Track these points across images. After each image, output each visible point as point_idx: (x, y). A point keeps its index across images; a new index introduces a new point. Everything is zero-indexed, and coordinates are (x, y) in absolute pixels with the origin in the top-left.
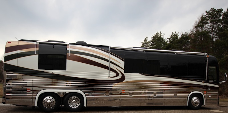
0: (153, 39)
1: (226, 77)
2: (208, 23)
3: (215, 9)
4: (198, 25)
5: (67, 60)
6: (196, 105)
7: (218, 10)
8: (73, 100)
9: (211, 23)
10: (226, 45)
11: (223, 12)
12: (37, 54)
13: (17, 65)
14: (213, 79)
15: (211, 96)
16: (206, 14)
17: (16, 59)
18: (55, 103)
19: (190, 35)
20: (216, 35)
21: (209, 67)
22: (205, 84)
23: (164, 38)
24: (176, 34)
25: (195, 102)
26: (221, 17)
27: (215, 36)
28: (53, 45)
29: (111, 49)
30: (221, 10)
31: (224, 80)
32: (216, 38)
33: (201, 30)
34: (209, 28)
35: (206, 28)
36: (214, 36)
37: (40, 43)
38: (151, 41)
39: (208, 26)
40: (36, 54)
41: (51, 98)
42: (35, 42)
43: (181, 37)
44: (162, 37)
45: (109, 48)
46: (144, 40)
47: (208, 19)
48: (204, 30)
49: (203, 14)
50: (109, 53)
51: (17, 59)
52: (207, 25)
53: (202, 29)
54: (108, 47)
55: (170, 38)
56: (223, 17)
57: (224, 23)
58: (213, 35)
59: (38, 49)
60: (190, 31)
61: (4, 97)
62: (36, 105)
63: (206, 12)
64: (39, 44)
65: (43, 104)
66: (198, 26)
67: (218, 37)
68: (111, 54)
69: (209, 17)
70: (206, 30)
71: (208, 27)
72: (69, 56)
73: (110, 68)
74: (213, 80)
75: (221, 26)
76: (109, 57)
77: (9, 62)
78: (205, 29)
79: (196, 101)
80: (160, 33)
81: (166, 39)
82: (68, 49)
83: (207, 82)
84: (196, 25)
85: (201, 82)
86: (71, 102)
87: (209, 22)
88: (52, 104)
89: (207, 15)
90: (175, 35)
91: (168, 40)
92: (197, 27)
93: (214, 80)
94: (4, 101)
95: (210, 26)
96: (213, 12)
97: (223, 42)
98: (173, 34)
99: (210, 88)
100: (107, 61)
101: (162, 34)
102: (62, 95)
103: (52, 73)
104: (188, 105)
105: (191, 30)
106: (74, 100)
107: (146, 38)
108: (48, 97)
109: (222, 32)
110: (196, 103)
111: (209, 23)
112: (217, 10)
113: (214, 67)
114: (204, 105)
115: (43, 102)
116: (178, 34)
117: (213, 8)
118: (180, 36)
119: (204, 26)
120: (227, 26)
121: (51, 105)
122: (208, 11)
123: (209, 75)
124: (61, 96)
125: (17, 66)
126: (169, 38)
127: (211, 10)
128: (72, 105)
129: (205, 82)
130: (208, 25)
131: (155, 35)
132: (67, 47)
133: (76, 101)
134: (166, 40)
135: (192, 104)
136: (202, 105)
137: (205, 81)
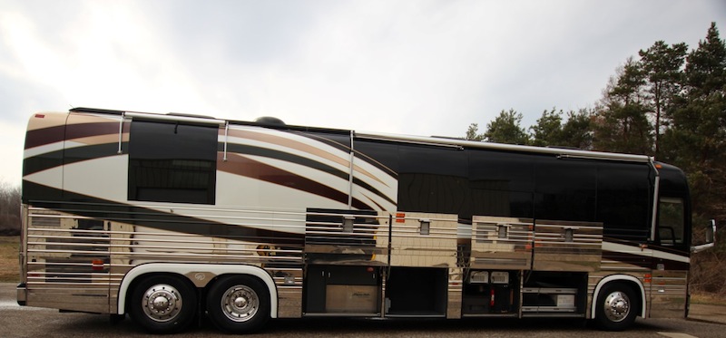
0: (492, 130)
1: (715, 230)
2: (644, 83)
3: (665, 44)
4: (616, 89)
5: (218, 172)
6: (617, 318)
7: (676, 46)
8: (236, 297)
9: (653, 84)
10: (696, 144)
11: (689, 51)
12: (123, 153)
13: (60, 187)
14: (674, 239)
15: (664, 288)
16: (641, 58)
17: (59, 169)
18: (179, 304)
19: (593, 118)
20: (668, 115)
21: (662, 200)
22: (649, 253)
23: (521, 127)
24: (555, 114)
25: (614, 308)
26: (683, 68)
27: (665, 120)
28: (174, 126)
29: (355, 139)
30: (681, 48)
31: (707, 241)
32: (667, 124)
33: (625, 103)
34: (647, 98)
35: (639, 96)
36: (661, 119)
37: (136, 119)
38: (486, 136)
39: (645, 91)
40: (120, 151)
41: (169, 289)
42: (119, 117)
43: (569, 123)
44: (515, 123)
45: (352, 136)
46: (468, 133)
47: (646, 73)
48: (633, 102)
49: (631, 59)
50: (349, 152)
51: (61, 167)
52: (642, 88)
53: (627, 101)
54: (347, 133)
55: (537, 125)
56: (688, 67)
57: (691, 83)
58: (658, 116)
59: (126, 137)
60: (594, 107)
61: (23, 285)
62: (121, 311)
63: (641, 53)
64: (130, 121)
65: (145, 309)
66: (617, 92)
67: (672, 122)
68: (356, 155)
69: (648, 68)
70: (639, 102)
71: (646, 94)
72: (225, 159)
73: (354, 199)
74: (671, 241)
75: (683, 91)
76: (351, 165)
77: (37, 178)
78: (635, 101)
79: (620, 304)
80: (511, 112)
81: (527, 129)
82: (221, 139)
83: (655, 245)
84: (611, 90)
85: (637, 245)
86: (232, 304)
87: (647, 80)
88: (172, 308)
89: (642, 62)
90: (551, 117)
91: (533, 131)
92: (613, 94)
93: (677, 241)
94: (23, 299)
95: (651, 91)
96: (660, 53)
97: (687, 134)
98: (548, 116)
99: (663, 266)
100: (345, 176)
101: (515, 116)
102: (201, 282)
103: (169, 211)
104: (593, 317)
105: (596, 104)
106: (240, 296)
107: (472, 126)
108: (159, 288)
109: (685, 107)
110: (619, 310)
111: (648, 83)
112: (672, 48)
113: (678, 201)
114: (643, 316)
115: (144, 303)
116: (561, 116)
117: (661, 43)
118: (564, 121)
119: (633, 91)
120: (698, 91)
121: (167, 312)
122: (645, 51)
123: (661, 225)
124: (197, 286)
125: (63, 191)
126: (535, 127)
127: (653, 48)
128: (235, 311)
129: (649, 248)
130: (646, 88)
131: (498, 120)
132: (220, 131)
133: (247, 299)
134: (526, 132)
135: (607, 312)
136: (638, 318)
137: (648, 243)
